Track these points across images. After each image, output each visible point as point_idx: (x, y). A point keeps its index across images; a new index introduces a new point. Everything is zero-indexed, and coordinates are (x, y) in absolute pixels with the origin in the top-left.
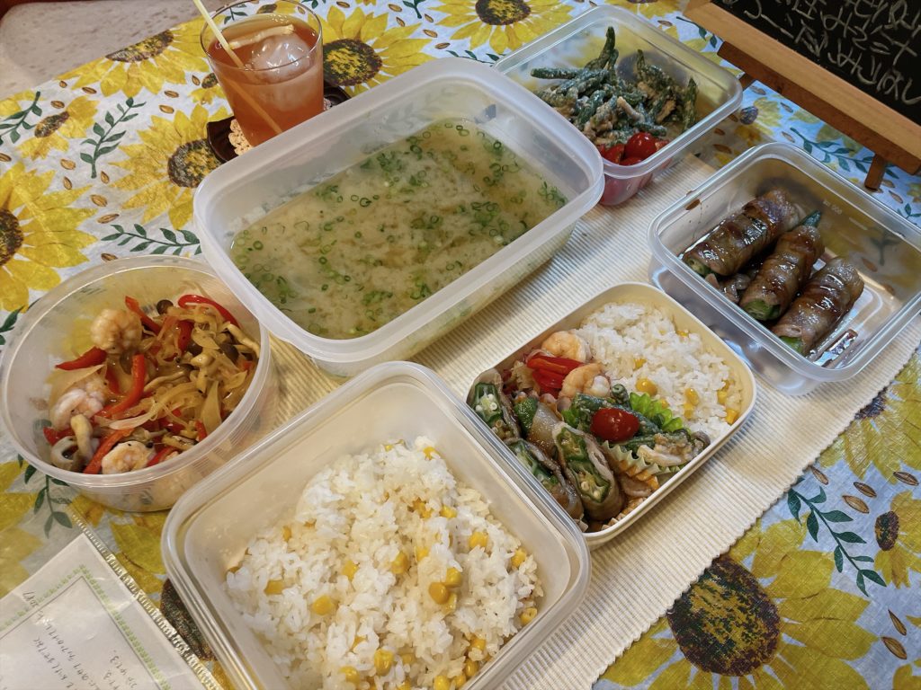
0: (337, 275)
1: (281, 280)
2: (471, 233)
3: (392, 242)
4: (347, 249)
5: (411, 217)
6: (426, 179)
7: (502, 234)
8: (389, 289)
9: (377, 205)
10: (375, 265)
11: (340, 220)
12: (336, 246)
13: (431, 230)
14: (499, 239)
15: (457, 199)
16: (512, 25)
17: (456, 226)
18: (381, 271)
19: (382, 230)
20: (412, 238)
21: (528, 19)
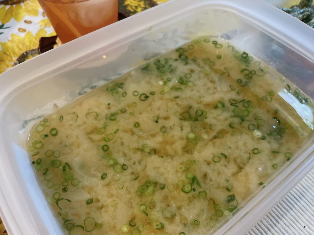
0: (116, 163)
1: (67, 167)
2: (231, 126)
3: (164, 132)
4: (126, 138)
5: (180, 110)
6: (192, 79)
7: (258, 128)
8: (162, 181)
9: (153, 100)
10: (150, 153)
11: (123, 111)
12: (118, 134)
13: (197, 122)
14: (257, 134)
15: (217, 97)
17: (218, 120)
18: (155, 160)
19: (157, 122)
20: (182, 129)
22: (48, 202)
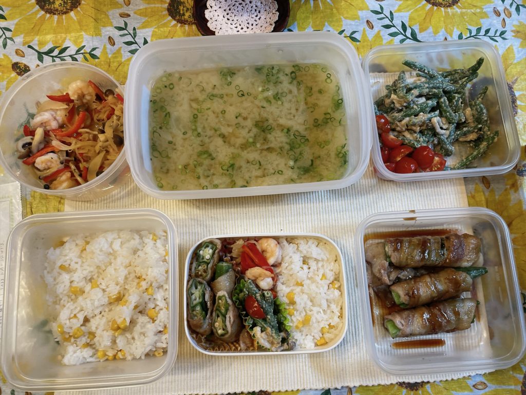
0: (196, 130)
1: (168, 114)
2: (281, 148)
3: (237, 128)
4: (212, 117)
5: (258, 118)
6: (284, 99)
7: (296, 161)
8: (214, 155)
9: (246, 100)
10: (220, 135)
11: (221, 97)
12: (208, 111)
13: (262, 133)
14: (291, 163)
15: (289, 123)
16: (435, 8)
17: (276, 140)
18: (220, 141)
19: (236, 118)
20: (249, 132)
21: (449, 10)
22: (149, 130)
